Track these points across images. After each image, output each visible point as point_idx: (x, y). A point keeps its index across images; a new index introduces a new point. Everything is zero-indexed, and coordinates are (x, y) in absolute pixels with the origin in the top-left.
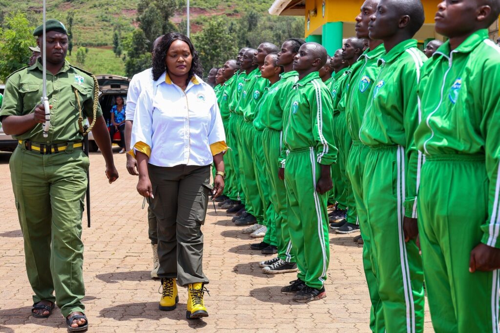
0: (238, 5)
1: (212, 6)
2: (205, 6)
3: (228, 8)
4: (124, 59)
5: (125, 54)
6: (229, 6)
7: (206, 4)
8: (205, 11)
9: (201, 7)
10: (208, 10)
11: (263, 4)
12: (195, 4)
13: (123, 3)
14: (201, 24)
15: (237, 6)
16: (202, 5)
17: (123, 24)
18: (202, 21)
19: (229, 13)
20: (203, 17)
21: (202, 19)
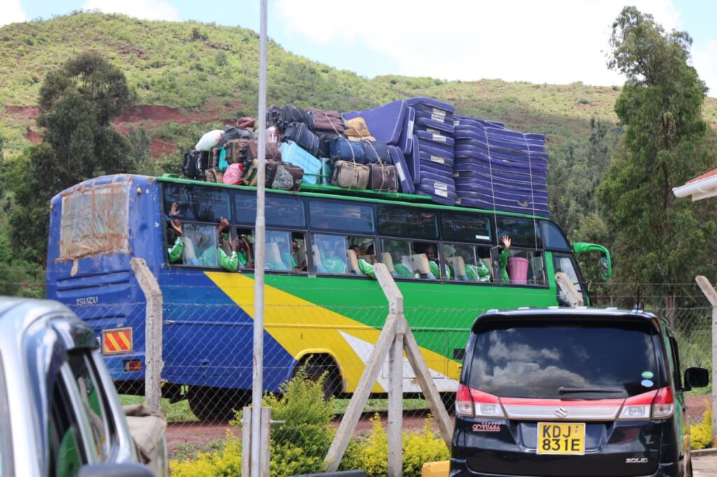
0: (245, 103)
1: (192, 105)
2: (177, 103)
3: (224, 108)
4: (7, 208)
5: (9, 199)
6: (227, 105)
7: (180, 100)
8: (178, 113)
9: (169, 106)
10: (183, 111)
11: (297, 102)
12: (158, 99)
13: (10, 94)
14: (170, 138)
15: (243, 105)
16: (173, 102)
17: (7, 136)
18: (170, 134)
19: (228, 118)
20: (173, 125)
21: (171, 130)
